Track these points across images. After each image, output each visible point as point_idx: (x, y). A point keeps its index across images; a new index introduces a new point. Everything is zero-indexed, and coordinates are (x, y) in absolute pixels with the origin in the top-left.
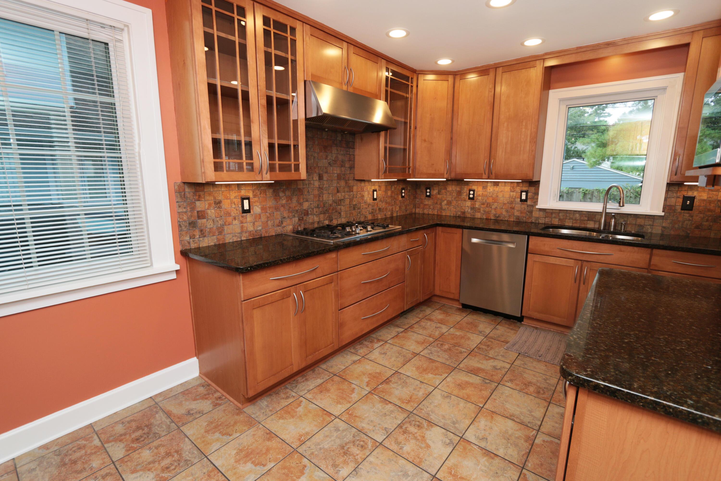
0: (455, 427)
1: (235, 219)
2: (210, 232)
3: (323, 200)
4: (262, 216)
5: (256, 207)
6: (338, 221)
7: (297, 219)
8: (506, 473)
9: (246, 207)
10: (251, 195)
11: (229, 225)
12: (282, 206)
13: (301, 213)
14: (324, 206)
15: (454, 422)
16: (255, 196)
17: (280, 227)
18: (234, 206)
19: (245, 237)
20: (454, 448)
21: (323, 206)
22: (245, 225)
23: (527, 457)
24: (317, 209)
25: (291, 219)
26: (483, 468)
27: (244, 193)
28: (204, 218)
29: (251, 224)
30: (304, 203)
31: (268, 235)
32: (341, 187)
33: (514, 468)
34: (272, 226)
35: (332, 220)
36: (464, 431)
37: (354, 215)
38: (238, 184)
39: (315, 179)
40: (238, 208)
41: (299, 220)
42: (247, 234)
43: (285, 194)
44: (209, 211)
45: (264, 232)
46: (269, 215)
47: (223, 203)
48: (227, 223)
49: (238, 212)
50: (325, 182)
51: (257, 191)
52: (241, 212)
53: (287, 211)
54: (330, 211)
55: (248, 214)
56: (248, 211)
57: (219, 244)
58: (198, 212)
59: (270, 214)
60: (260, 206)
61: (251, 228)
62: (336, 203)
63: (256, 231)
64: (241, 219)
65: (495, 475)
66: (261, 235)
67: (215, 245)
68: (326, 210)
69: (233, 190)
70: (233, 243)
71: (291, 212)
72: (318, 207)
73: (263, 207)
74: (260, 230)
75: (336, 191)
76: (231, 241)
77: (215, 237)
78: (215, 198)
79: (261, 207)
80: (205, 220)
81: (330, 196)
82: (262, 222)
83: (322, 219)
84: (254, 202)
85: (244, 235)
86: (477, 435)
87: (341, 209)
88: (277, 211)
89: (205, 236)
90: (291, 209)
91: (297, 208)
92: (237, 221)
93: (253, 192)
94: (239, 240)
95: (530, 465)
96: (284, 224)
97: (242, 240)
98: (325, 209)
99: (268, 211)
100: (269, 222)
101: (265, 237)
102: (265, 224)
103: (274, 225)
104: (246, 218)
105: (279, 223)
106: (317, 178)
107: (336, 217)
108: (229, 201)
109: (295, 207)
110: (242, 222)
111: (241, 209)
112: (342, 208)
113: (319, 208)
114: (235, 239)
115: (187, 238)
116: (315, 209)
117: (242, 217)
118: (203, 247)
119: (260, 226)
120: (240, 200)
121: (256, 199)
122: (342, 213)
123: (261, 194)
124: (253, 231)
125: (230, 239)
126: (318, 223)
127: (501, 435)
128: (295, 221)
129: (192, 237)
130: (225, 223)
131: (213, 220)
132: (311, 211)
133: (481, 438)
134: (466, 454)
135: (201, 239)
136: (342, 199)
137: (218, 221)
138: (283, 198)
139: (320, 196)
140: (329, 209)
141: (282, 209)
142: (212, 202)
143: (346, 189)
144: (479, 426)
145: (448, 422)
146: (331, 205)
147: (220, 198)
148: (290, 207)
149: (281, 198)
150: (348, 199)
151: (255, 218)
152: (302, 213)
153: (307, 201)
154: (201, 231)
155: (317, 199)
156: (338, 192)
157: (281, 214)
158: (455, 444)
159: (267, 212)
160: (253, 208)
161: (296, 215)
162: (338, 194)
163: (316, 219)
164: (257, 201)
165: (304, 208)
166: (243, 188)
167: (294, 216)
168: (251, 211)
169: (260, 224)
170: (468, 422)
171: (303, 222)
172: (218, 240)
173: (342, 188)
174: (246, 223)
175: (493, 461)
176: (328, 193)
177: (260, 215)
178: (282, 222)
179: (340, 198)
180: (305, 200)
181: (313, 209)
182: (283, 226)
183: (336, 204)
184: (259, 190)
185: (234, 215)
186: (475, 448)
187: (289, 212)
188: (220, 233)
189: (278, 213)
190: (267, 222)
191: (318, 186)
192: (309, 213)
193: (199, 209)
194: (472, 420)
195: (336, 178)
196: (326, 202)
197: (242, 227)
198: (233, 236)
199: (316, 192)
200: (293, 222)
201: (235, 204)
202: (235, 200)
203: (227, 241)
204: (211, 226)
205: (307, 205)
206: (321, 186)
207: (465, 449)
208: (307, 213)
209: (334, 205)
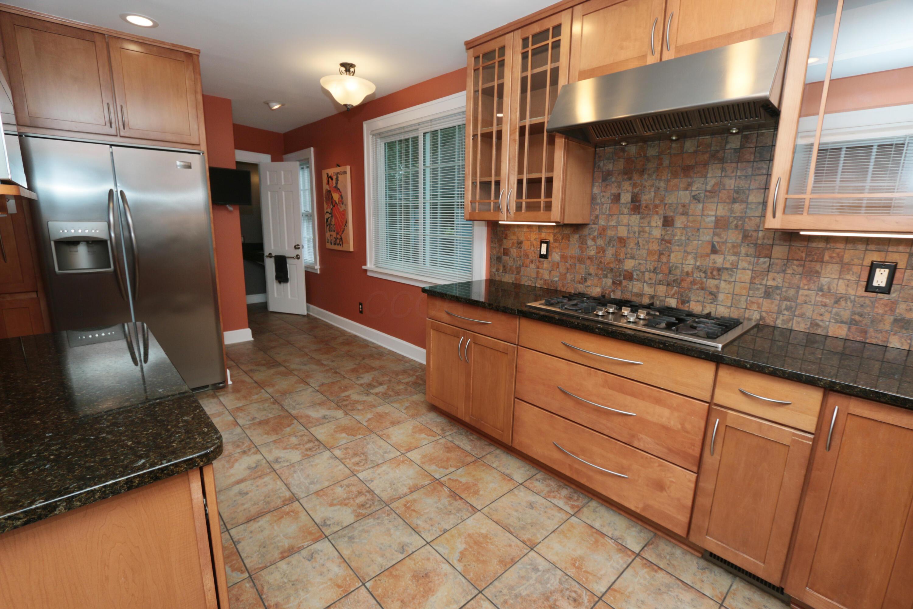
0: (345, 537)
1: (532, 262)
2: (510, 270)
3: (668, 261)
4: (560, 265)
5: (555, 253)
6: (704, 307)
7: (609, 281)
8: (258, 555)
9: (544, 252)
10: (551, 239)
11: (526, 267)
12: (589, 258)
13: (618, 274)
14: (670, 273)
15: (353, 539)
16: (556, 240)
17: (582, 285)
18: (533, 249)
19: (539, 284)
20: (318, 525)
21: (667, 272)
22: (541, 271)
23: (257, 590)
24: (652, 274)
25: (600, 278)
26: (278, 538)
27: (544, 235)
28: (507, 255)
29: (548, 272)
30: (626, 260)
31: (564, 290)
32: (725, 243)
33: (257, 567)
34: (571, 280)
35: (688, 302)
36: (333, 542)
37: (763, 309)
38: (540, 226)
39: (653, 224)
40: (536, 251)
41: (614, 283)
42: (542, 282)
43: (595, 242)
44: (512, 250)
45: (561, 285)
46: (569, 267)
47: (524, 244)
48: (525, 265)
49: (536, 255)
50: (678, 232)
51: (559, 236)
52: (539, 256)
53: (596, 267)
54: (684, 284)
55: (546, 260)
56: (545, 257)
57: (516, 284)
58: (504, 249)
59: (570, 265)
60: (559, 253)
61: (547, 277)
62: (705, 272)
63: (551, 281)
64: (538, 263)
65: (264, 545)
66: (557, 287)
67: (513, 283)
68: (674, 281)
69: (533, 232)
70: (528, 286)
71: (601, 269)
72: (655, 271)
73: (563, 255)
74: (556, 282)
75: (708, 250)
76: (526, 284)
77: (513, 276)
78: (518, 238)
79: (561, 255)
80: (508, 257)
81: (690, 257)
82: (560, 273)
83: (659, 294)
84: (554, 248)
85: (539, 282)
86: (321, 553)
87: (717, 287)
88: (581, 263)
89: (506, 272)
90: (601, 266)
91: (612, 266)
92: (533, 265)
93: (554, 236)
94: (533, 285)
95: (248, 585)
96: (589, 283)
97: (536, 287)
98: (671, 278)
99: (569, 262)
100: (568, 275)
101: (561, 291)
102: (563, 277)
103: (574, 281)
104: (543, 264)
105: (582, 279)
106: (660, 223)
107: (700, 299)
108: (529, 243)
109: (608, 263)
110: (538, 268)
111: (538, 253)
112: (723, 284)
113: (657, 274)
114: (530, 283)
115: (494, 270)
116: (647, 274)
117: (539, 262)
118: (504, 282)
119: (557, 277)
120: (539, 243)
121: (557, 244)
122: (721, 297)
123: (562, 239)
124: (548, 280)
125: (526, 281)
126: (652, 297)
127: (305, 580)
128: (606, 283)
129: (498, 270)
130: (523, 264)
131: (514, 259)
132: (638, 275)
133: (314, 555)
134: (303, 532)
135: (503, 274)
136: (727, 269)
137: (517, 261)
138: (591, 248)
139: (661, 254)
140: (682, 280)
141: (588, 262)
142: (516, 241)
143: (743, 250)
144: (333, 562)
145: (356, 533)
146: (687, 274)
147: (522, 238)
148: (601, 262)
149: (588, 247)
150: (750, 273)
151: (553, 266)
152: (620, 275)
153: (633, 258)
154: (504, 266)
155: (656, 257)
156: (714, 251)
157: (586, 269)
158: (321, 527)
159: (567, 262)
160: (551, 255)
161: (609, 275)
162: (713, 256)
163: (648, 290)
164: (557, 247)
165: (626, 268)
166: (544, 230)
167: (606, 276)
168: (549, 257)
169: (558, 274)
170: (346, 553)
171: (620, 288)
172: (516, 279)
173: (729, 245)
174: (542, 269)
175: (279, 551)
176: (685, 252)
177: (558, 263)
178: (585, 279)
179: (719, 265)
180: (628, 256)
181: (643, 273)
182: (586, 284)
183: (703, 275)
184: (561, 234)
185: (532, 258)
186: (304, 542)
187: (598, 268)
188: (518, 273)
189: (583, 266)
190: (566, 274)
191: (659, 236)
192: (635, 277)
193: (505, 247)
194: (347, 560)
195: (712, 225)
196: (676, 267)
197: (538, 273)
198: (528, 280)
199: (655, 247)
200: (603, 285)
201: (534, 247)
202: (535, 242)
203: (523, 283)
204: (512, 264)
205: (633, 264)
206: (667, 238)
207: (310, 533)
208: (629, 276)
209: (697, 275)
